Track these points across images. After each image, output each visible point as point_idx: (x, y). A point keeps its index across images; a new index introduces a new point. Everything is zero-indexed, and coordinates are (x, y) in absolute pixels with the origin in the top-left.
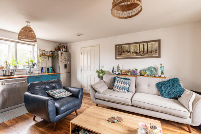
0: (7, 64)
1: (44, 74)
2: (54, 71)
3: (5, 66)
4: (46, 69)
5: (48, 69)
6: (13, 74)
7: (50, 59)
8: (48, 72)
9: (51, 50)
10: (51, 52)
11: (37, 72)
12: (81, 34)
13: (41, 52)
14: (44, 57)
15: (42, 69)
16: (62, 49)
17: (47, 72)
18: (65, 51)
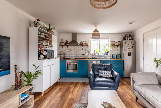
0: (95, 52)
1: (114, 59)
2: (121, 57)
3: (94, 53)
4: (116, 56)
5: (117, 56)
6: (95, 58)
7: (119, 47)
8: (117, 58)
9: (119, 40)
10: (119, 42)
11: (110, 58)
12: (133, 22)
13: (112, 43)
14: (114, 47)
15: (113, 55)
16: (127, 38)
17: (115, 58)
18: (129, 40)
